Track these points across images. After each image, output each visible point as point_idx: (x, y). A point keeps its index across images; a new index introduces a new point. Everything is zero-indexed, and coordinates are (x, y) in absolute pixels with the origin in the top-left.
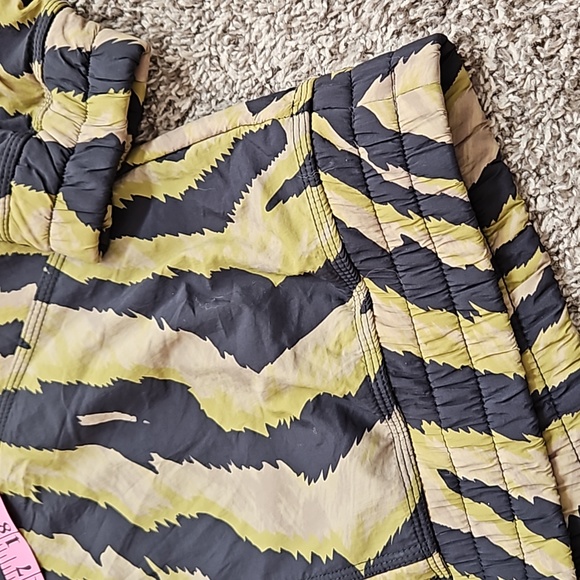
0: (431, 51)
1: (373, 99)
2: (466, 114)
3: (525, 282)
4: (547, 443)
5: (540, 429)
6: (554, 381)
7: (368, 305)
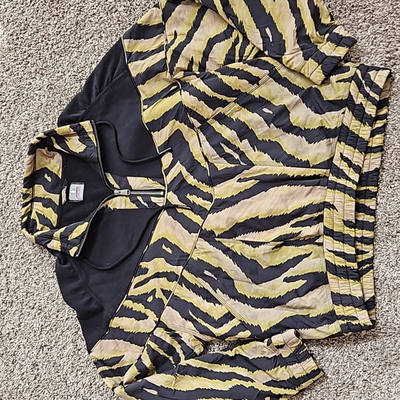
0: (388, 71)
1: (372, 73)
2: (387, 87)
3: (379, 124)
4: (365, 156)
5: (366, 153)
6: (374, 145)
7: (344, 113)
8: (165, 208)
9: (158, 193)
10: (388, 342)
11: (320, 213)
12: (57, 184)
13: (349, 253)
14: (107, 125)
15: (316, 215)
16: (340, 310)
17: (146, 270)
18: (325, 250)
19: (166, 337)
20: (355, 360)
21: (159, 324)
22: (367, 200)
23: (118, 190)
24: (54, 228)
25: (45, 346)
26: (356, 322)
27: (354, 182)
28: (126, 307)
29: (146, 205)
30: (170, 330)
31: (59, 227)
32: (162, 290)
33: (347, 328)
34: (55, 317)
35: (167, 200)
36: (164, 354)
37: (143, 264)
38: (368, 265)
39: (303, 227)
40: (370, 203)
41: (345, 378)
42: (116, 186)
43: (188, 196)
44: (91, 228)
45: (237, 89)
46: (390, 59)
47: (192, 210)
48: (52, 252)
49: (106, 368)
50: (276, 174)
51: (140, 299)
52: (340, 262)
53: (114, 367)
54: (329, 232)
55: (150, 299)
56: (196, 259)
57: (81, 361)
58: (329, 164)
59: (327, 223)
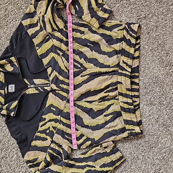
3: (137, 47)
4: (133, 61)
5: (133, 59)
8: (50, 91)
9: (47, 85)
10: (151, 138)
11: (116, 86)
12: (3, 86)
13: (130, 102)
14: (22, 58)
15: (114, 87)
16: (127, 127)
17: (45, 119)
18: (120, 102)
19: (56, 147)
20: (138, 147)
21: (52, 142)
22: (135, 79)
23: (30, 85)
24: (3, 105)
25: (4, 157)
26: (134, 131)
27: (129, 72)
28: (37, 136)
29: (42, 90)
30: (58, 144)
31: (5, 104)
32: (52, 127)
33: (131, 134)
34: (7, 144)
35: (51, 87)
36: (56, 155)
37: (44, 117)
38: (138, 107)
39: (109, 92)
40: (136, 80)
41: (134, 156)
42: (29, 84)
43: (60, 85)
44: (19, 103)
45: (76, 37)
46: (139, 19)
47: (62, 91)
48: (3, 115)
49: (31, 164)
50: (96, 72)
51: (43, 132)
52: (126, 106)
53: (35, 163)
54: (121, 94)
55: (48, 131)
56: (66, 112)
57: (21, 162)
58: (118, 65)
59: (119, 90)
